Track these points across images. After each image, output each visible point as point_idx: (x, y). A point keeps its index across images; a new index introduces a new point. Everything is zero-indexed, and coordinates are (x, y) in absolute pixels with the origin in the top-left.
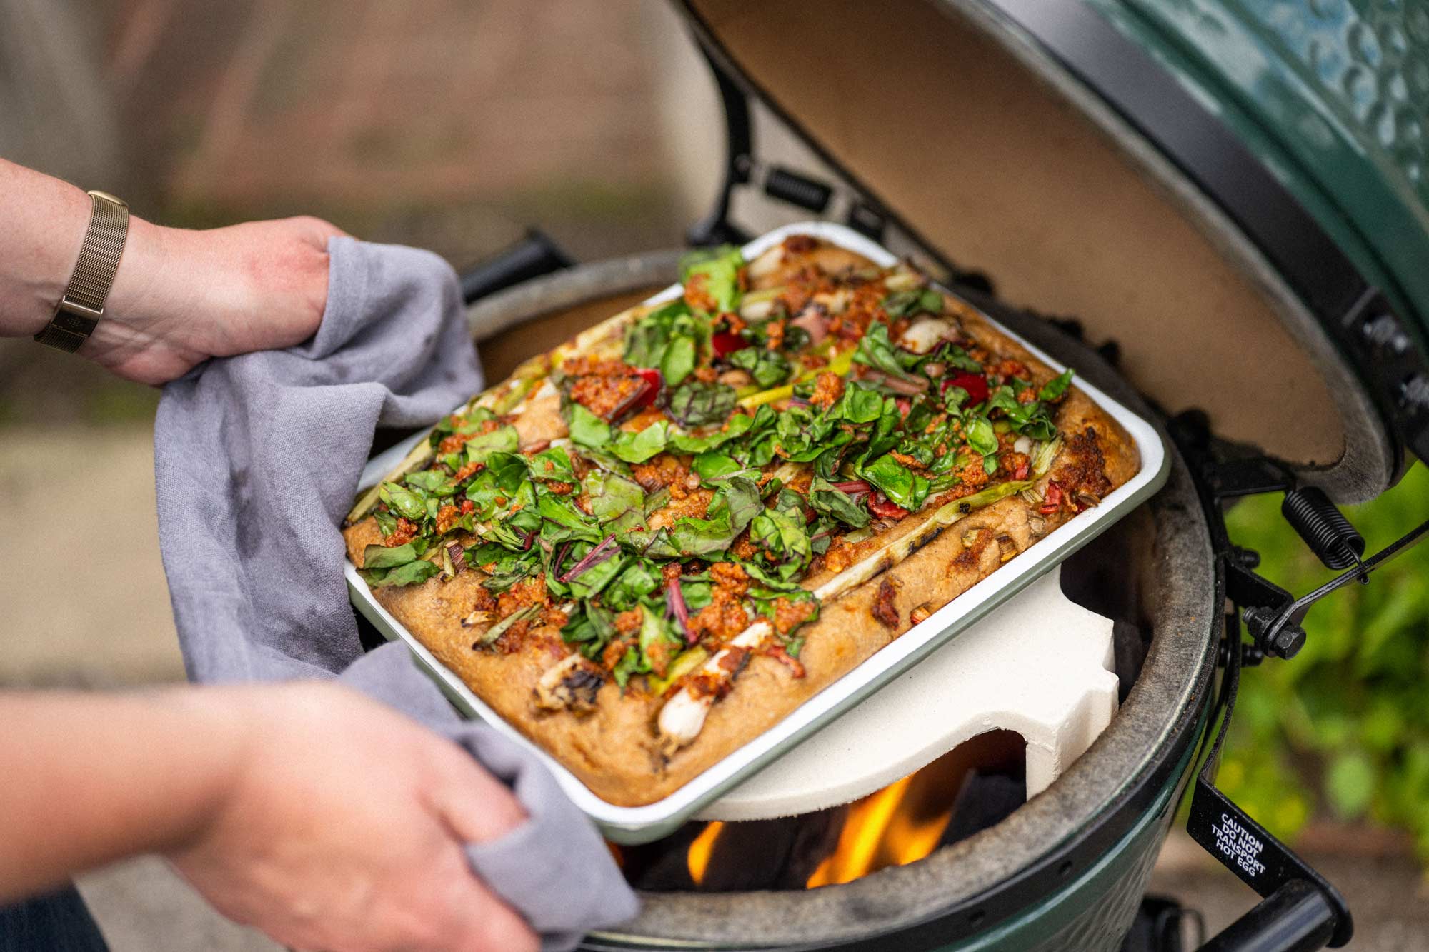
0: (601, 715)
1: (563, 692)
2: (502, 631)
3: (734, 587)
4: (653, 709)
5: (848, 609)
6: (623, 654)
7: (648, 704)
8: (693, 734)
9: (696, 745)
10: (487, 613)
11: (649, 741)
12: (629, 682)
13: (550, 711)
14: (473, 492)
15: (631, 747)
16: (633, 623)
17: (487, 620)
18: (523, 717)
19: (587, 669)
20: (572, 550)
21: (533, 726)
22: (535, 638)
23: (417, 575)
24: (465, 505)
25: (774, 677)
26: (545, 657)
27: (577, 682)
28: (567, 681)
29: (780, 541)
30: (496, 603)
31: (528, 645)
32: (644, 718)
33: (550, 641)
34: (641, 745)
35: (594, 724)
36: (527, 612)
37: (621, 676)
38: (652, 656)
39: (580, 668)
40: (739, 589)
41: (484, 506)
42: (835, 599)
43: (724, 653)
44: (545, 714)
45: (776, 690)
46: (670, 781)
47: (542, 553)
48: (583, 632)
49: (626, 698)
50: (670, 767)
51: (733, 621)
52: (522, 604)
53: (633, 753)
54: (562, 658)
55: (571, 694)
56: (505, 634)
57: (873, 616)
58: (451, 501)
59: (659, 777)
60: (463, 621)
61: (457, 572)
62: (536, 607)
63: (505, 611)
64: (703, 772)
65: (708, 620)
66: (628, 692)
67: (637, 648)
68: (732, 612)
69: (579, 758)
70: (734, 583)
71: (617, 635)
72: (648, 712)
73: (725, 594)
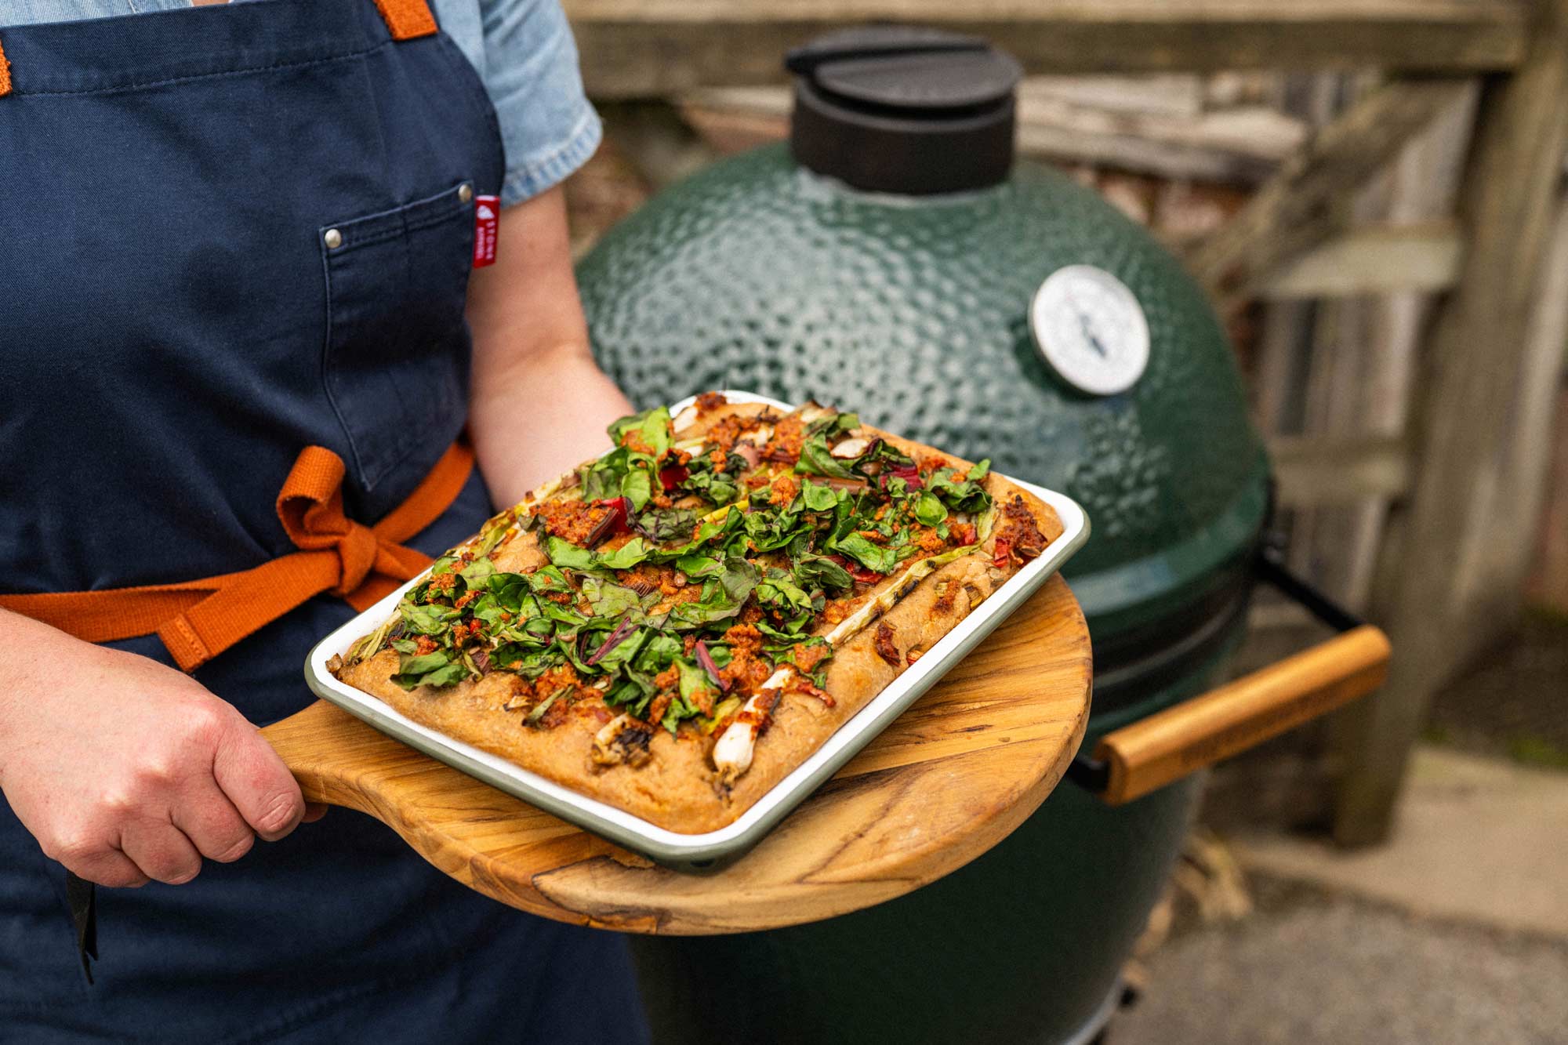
0: (658, 760)
1: (617, 746)
2: (545, 709)
3: (750, 646)
4: (706, 746)
5: (856, 650)
6: (667, 705)
7: (701, 743)
8: (747, 763)
9: (752, 772)
10: (526, 698)
11: (708, 774)
12: (678, 727)
13: (608, 766)
14: (480, 610)
15: (694, 780)
16: (671, 679)
17: (527, 704)
18: (582, 777)
19: (633, 727)
20: (591, 640)
21: (594, 782)
22: (577, 710)
23: (450, 678)
24: (474, 623)
25: (806, 708)
26: (592, 722)
27: (629, 738)
28: (619, 737)
29: (787, 600)
30: (533, 688)
31: (572, 715)
32: (700, 756)
33: (593, 709)
34: (702, 778)
35: (653, 767)
36: (564, 692)
37: (670, 724)
38: (696, 703)
39: (628, 726)
40: (755, 647)
41: (492, 623)
42: (842, 643)
43: (756, 696)
44: (603, 770)
45: (811, 720)
46: (734, 806)
47: (563, 646)
48: (628, 693)
49: (679, 741)
50: (733, 795)
51: (757, 671)
52: (557, 687)
53: (697, 787)
54: (607, 721)
55: (625, 748)
56: (547, 713)
57: (879, 654)
58: (459, 622)
59: (724, 803)
60: (505, 706)
61: (483, 672)
62: (570, 688)
63: (544, 693)
64: (762, 797)
65: (736, 671)
66: (679, 736)
67: (680, 699)
68: (754, 666)
69: (645, 801)
70: (751, 641)
71: (659, 692)
72: (702, 749)
73: (744, 650)
